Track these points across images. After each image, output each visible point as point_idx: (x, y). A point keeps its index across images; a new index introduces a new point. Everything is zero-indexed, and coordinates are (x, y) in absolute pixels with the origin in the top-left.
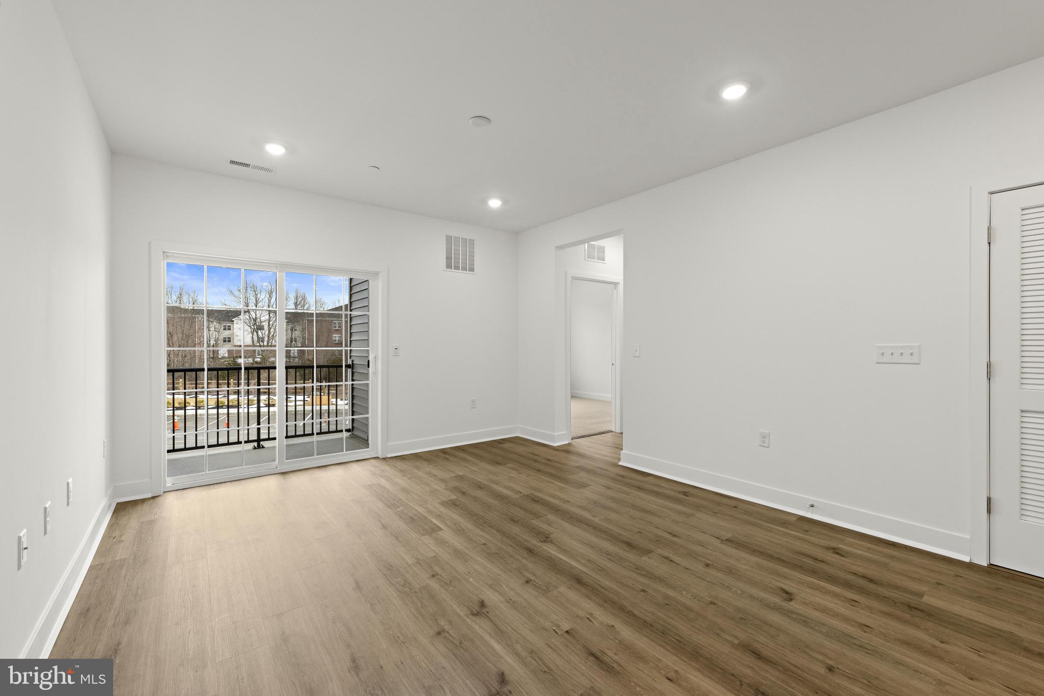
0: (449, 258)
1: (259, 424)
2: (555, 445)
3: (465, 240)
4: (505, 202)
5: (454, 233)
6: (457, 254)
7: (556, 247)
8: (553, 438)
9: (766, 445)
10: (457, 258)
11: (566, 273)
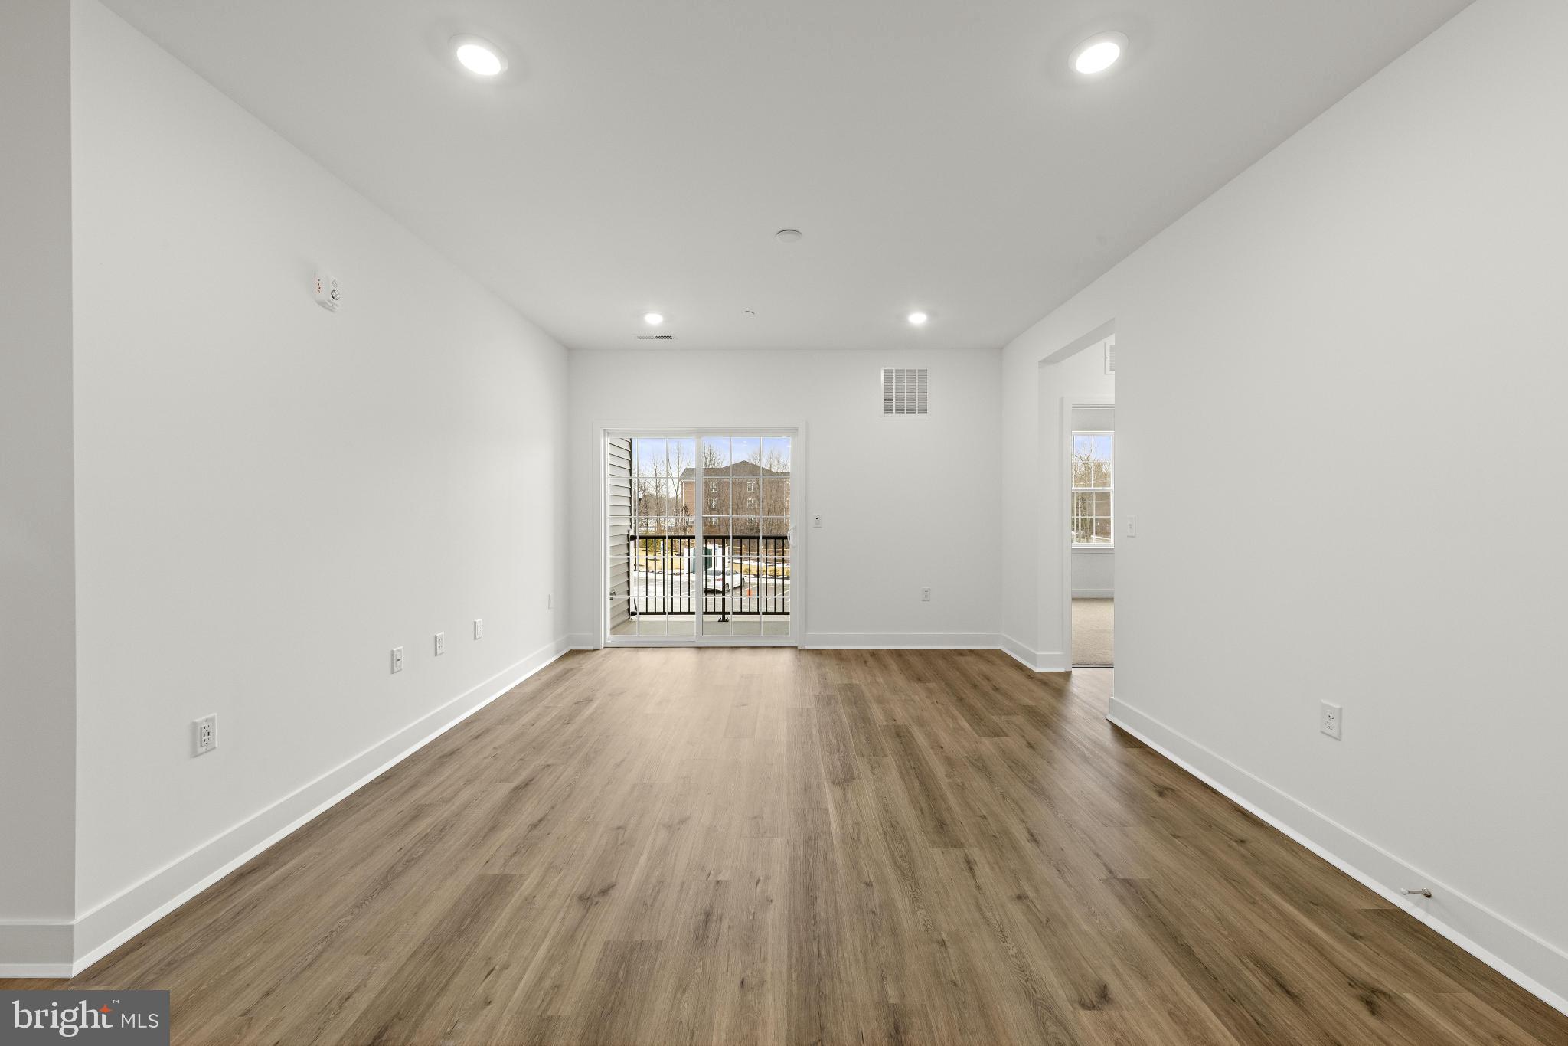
0: (888, 399)
2: (1037, 670)
3: (912, 373)
4: (932, 314)
5: (893, 367)
6: (900, 391)
7: (1041, 361)
8: (1033, 658)
9: (1334, 732)
10: (900, 399)
11: (1062, 400)
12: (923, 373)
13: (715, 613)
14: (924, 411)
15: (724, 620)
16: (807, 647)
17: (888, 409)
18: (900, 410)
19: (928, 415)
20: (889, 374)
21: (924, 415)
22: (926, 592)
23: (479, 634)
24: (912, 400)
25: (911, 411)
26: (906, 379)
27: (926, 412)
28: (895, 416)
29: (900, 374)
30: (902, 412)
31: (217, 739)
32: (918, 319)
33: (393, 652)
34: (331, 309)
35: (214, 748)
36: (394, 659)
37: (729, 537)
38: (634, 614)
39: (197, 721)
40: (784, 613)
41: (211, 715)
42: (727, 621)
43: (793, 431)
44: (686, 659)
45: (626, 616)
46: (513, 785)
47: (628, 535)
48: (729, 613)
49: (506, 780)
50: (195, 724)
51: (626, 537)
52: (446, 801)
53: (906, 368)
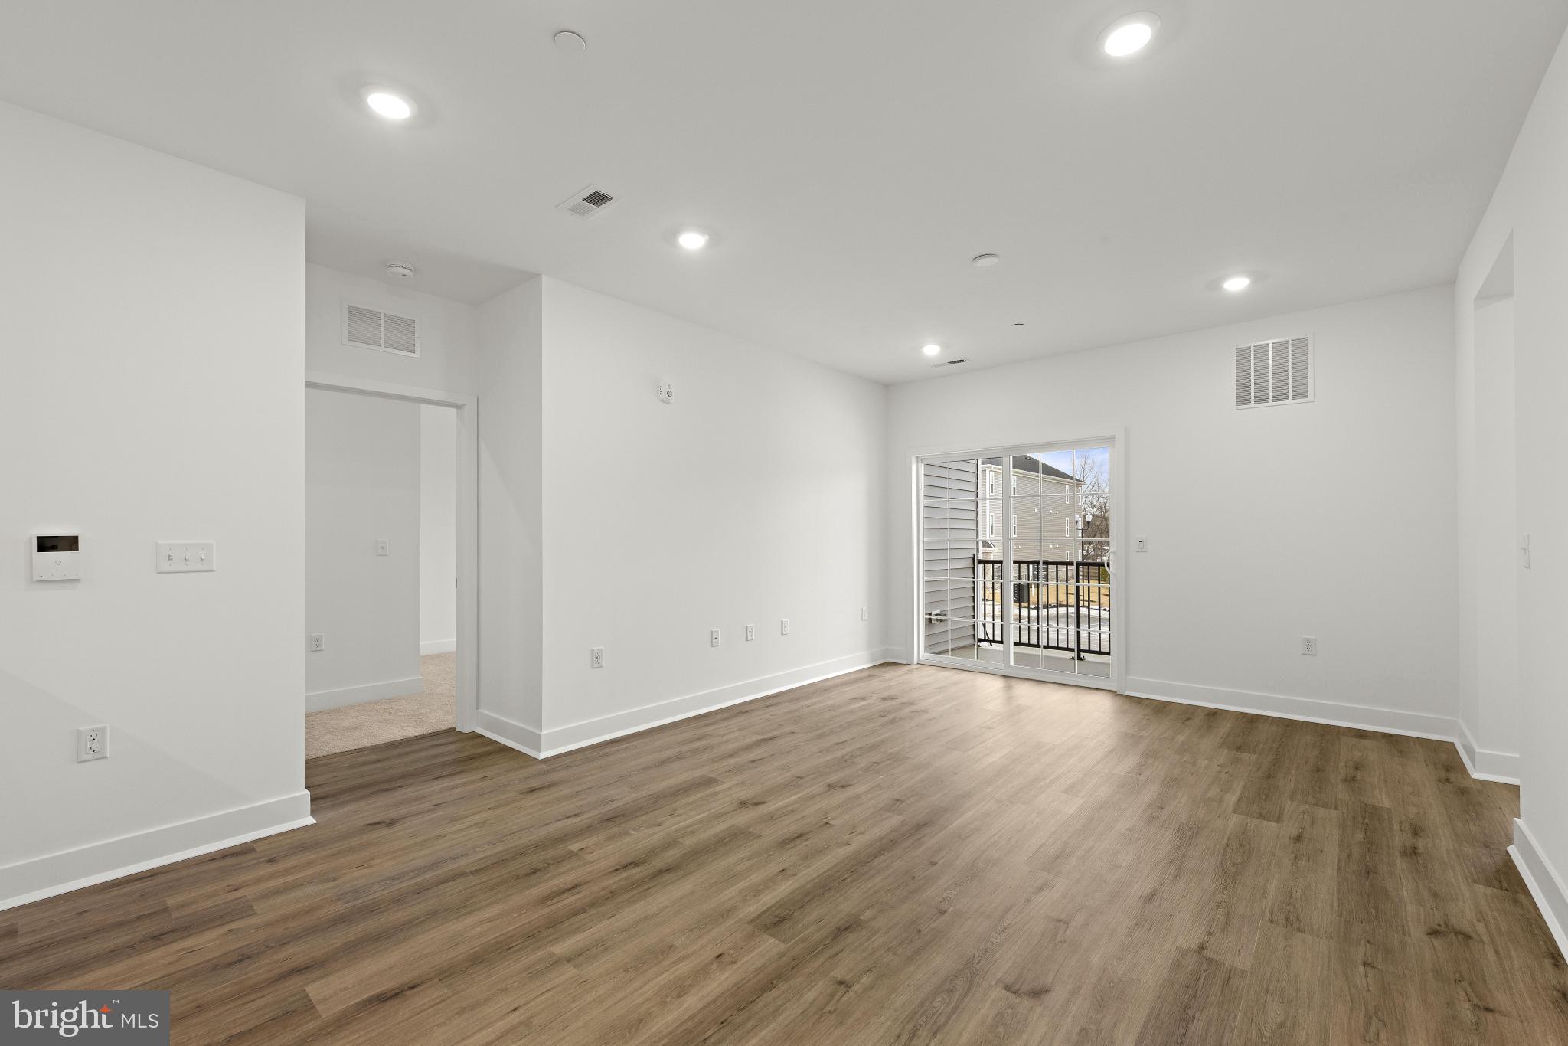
0: (1242, 387)
1: (1078, 626)
4: (1255, 276)
6: (1261, 373)
10: (1262, 384)
12: (1301, 345)
13: (1067, 649)
14: (1301, 393)
16: (1128, 693)
17: (1243, 399)
18: (1262, 398)
19: (1309, 399)
20: (1242, 355)
21: (1305, 400)
22: (1309, 643)
23: (787, 630)
24: (1281, 370)
25: (1281, 397)
26: (1271, 353)
27: (1305, 395)
28: (1254, 410)
29: (1261, 350)
30: (1266, 399)
31: (603, 661)
32: (1236, 284)
33: (712, 631)
34: (668, 402)
35: (601, 667)
36: (713, 638)
38: (980, 640)
39: (594, 648)
41: (600, 648)
42: (1080, 659)
43: (1110, 440)
44: (997, 688)
45: (970, 641)
46: (761, 737)
47: (974, 559)
49: (759, 734)
50: (592, 651)
51: (971, 561)
52: (720, 736)
53: (1270, 342)
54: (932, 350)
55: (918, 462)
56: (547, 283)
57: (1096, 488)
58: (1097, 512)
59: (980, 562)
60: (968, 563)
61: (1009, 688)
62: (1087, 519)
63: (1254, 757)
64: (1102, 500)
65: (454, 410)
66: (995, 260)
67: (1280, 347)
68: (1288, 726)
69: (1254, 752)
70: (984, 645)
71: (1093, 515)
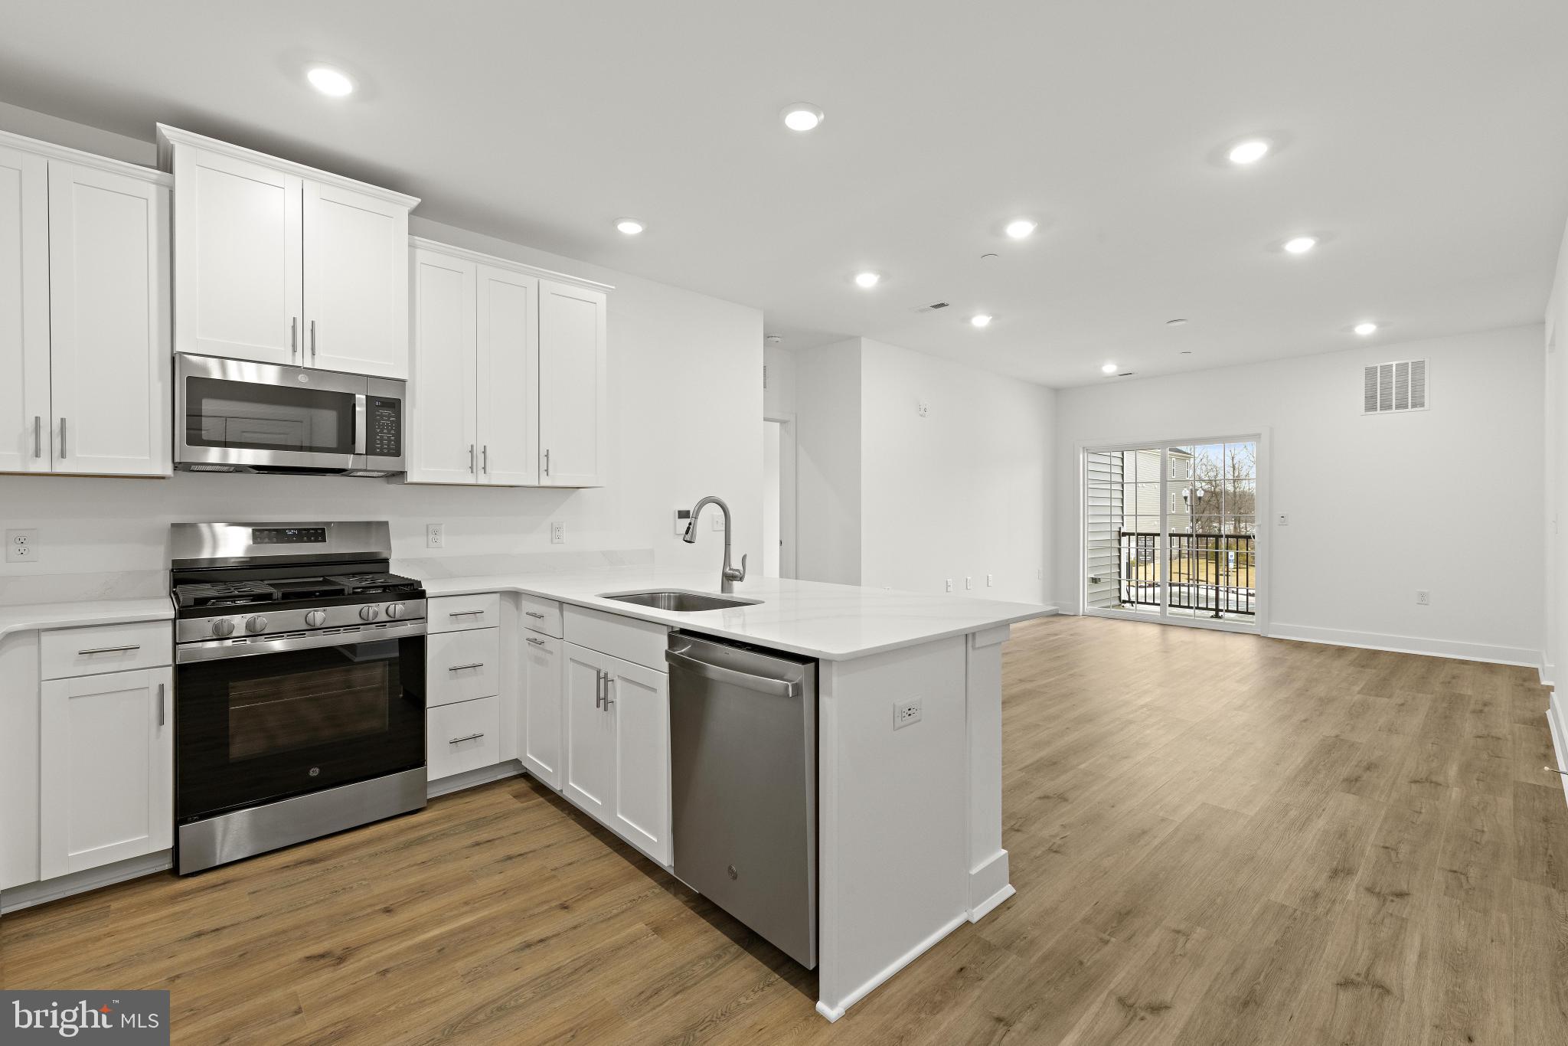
0: (1370, 399)
5: (1377, 364)
6: (1386, 388)
12: (1419, 367)
13: (1207, 609)
14: (1418, 403)
15: (1217, 616)
16: (1269, 636)
17: (1370, 406)
18: (1386, 406)
20: (1370, 373)
21: (1422, 409)
22: (1422, 595)
24: (1402, 386)
25: (1402, 406)
26: (1394, 373)
27: (1422, 405)
28: (1379, 416)
29: (1387, 370)
30: (1390, 407)
32: (1365, 329)
34: (923, 416)
37: (1222, 536)
38: (1124, 602)
40: (1247, 613)
42: (1220, 618)
43: (1256, 437)
44: (1153, 631)
45: (1117, 602)
47: (1120, 532)
48: (1222, 611)
51: (1117, 533)
53: (1394, 363)
54: (1110, 368)
55: (1084, 452)
56: (865, 343)
57: (1204, 461)
58: (1207, 487)
59: (1124, 534)
60: (1115, 536)
61: (1163, 633)
62: (1198, 495)
63: (1374, 671)
64: (1212, 474)
65: (777, 425)
66: (1183, 322)
67: (1402, 368)
68: (1404, 657)
69: (1375, 668)
70: (1128, 605)
71: (1205, 491)
